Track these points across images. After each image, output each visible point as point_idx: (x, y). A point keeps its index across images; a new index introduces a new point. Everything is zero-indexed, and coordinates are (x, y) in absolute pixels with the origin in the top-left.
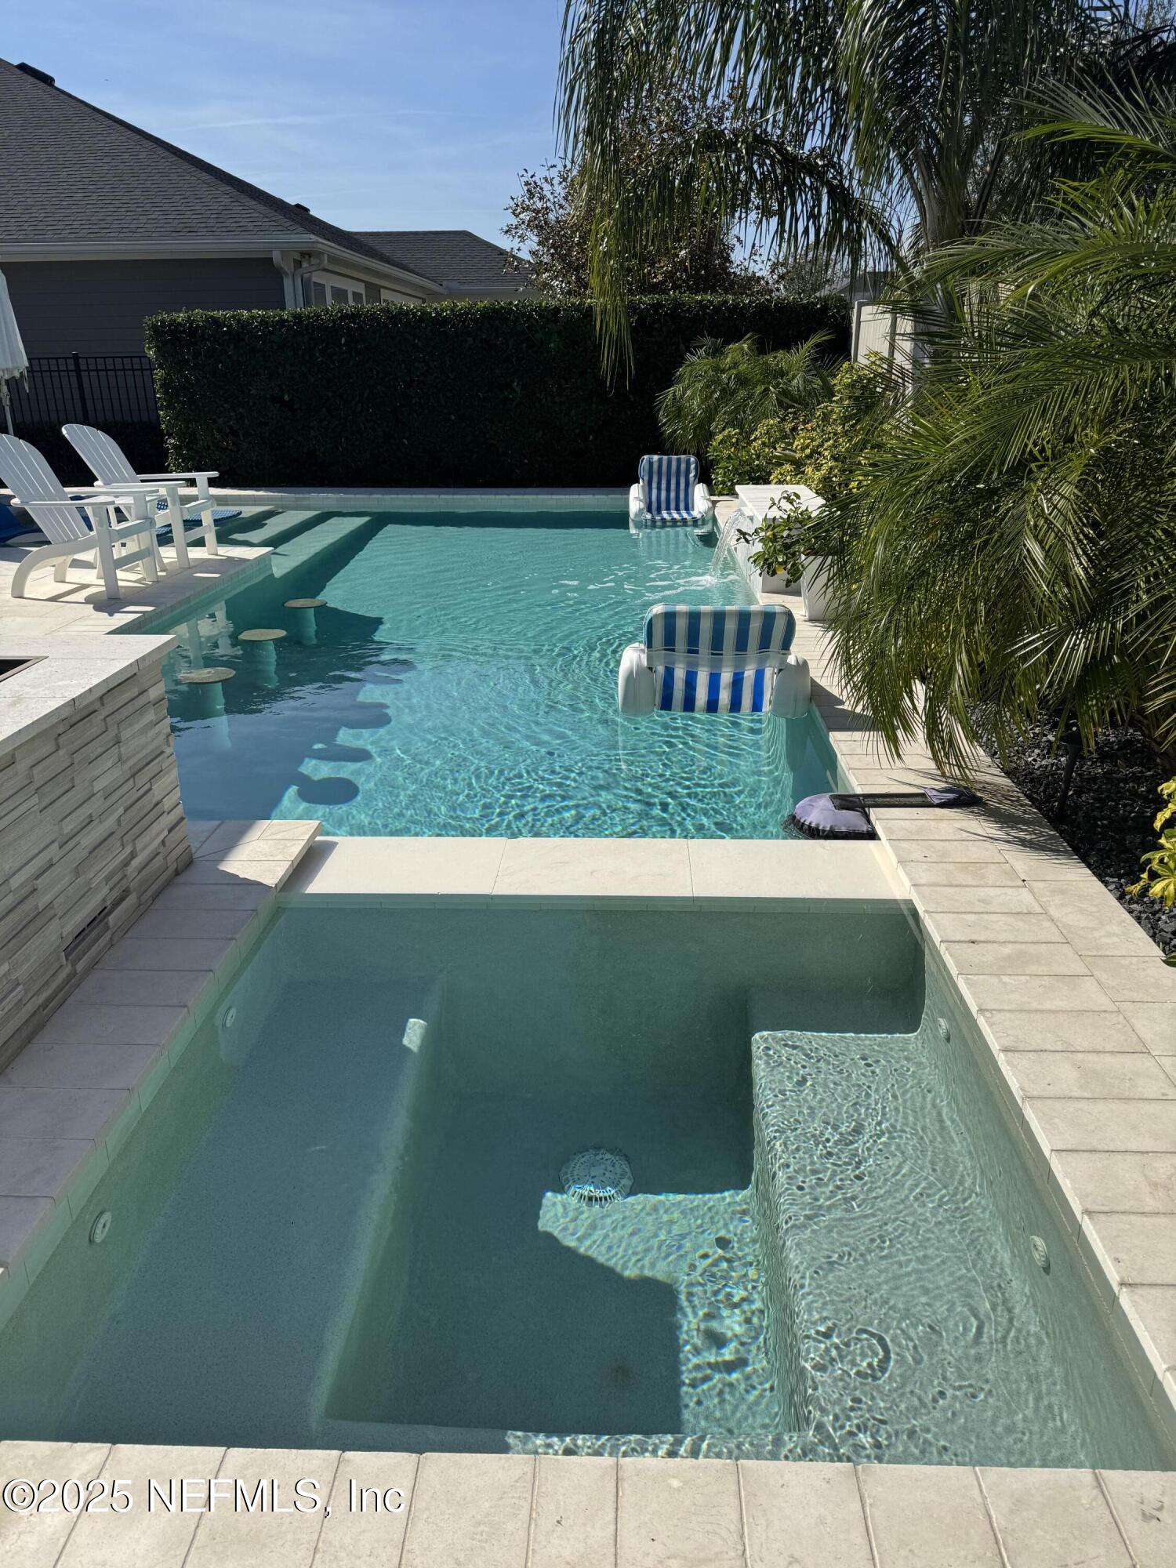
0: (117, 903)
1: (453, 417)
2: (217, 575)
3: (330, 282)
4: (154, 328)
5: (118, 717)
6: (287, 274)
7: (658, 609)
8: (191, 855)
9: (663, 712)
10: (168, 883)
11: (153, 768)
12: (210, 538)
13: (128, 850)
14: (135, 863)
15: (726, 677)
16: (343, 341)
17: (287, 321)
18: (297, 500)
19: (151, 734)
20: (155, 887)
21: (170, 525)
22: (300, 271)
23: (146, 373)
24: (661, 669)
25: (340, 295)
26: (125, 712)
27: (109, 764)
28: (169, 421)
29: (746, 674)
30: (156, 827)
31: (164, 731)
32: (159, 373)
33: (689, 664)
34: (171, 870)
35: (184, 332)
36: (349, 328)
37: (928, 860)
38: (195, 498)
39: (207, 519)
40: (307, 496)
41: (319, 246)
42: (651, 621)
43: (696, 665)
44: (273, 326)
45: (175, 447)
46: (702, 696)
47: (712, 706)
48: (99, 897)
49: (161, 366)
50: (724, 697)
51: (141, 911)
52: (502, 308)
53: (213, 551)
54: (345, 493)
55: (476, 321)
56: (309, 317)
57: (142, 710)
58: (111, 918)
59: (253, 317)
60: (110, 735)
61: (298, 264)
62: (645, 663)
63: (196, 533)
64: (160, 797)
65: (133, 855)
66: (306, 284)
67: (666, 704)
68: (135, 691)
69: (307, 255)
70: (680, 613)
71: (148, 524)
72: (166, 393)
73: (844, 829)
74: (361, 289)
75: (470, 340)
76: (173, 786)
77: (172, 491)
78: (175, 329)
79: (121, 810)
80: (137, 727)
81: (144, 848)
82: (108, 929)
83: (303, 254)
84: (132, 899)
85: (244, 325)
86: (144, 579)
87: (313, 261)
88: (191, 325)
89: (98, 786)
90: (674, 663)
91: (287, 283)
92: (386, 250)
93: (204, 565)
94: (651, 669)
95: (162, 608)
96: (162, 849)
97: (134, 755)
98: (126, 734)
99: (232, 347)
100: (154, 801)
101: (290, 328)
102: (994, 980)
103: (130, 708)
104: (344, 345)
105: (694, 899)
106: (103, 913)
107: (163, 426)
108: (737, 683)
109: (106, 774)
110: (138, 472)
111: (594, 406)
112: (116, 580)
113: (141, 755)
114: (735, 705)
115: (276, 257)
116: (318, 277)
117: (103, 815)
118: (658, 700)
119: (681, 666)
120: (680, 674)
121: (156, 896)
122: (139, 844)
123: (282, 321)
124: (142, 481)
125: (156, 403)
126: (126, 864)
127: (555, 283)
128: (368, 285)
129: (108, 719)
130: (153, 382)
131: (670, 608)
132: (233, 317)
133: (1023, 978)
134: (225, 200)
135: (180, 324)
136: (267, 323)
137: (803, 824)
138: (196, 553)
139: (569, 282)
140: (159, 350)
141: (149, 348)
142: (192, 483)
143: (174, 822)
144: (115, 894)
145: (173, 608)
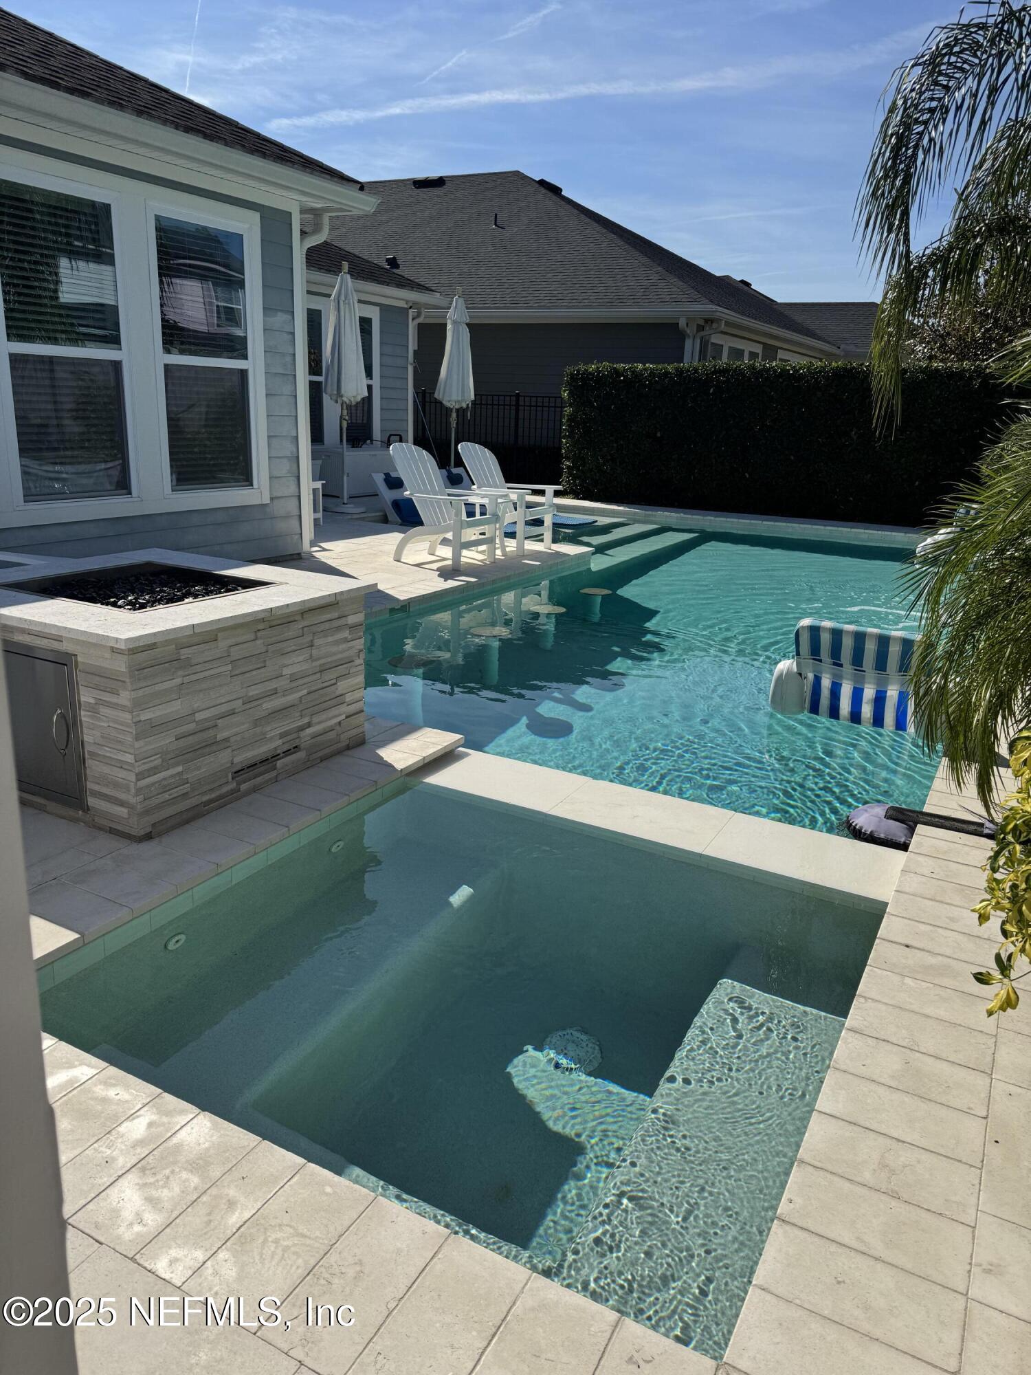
0: (287, 753)
1: (792, 458)
2: (538, 563)
3: (727, 343)
4: (572, 375)
5: (314, 629)
6: (689, 336)
7: (806, 622)
8: (364, 739)
9: (812, 715)
10: (339, 752)
11: (341, 670)
12: (548, 536)
13: (306, 720)
14: (309, 731)
15: (869, 693)
16: (711, 391)
17: (670, 373)
18: (646, 516)
19: (344, 646)
20: (327, 751)
21: (515, 523)
22: (702, 333)
23: (558, 409)
24: (811, 676)
25: (738, 354)
26: (322, 627)
27: (301, 658)
28: (568, 447)
29: (889, 693)
30: (334, 712)
31: (358, 647)
32: (568, 410)
33: (835, 675)
34: (344, 744)
35: (592, 379)
36: (718, 380)
37: (933, 876)
38: (542, 504)
39: (548, 521)
40: (654, 513)
41: (718, 314)
42: (798, 631)
43: (841, 677)
44: (659, 377)
45: (568, 467)
46: (845, 706)
47: (856, 717)
48: (272, 746)
49: (570, 405)
50: (867, 711)
51: (308, 765)
52: (854, 368)
53: (548, 546)
54: (685, 514)
55: (827, 378)
56: (688, 371)
57: (339, 629)
58: (279, 763)
59: (646, 369)
60: (307, 638)
61: (700, 328)
62: (795, 669)
63: (536, 530)
64: (344, 692)
65: (309, 725)
66: (704, 343)
67: (814, 709)
68: (336, 615)
69: (709, 321)
70: (825, 629)
71: (494, 519)
72: (569, 426)
73: (882, 836)
74: (758, 349)
75: (819, 394)
76: (358, 687)
77: (521, 497)
78: (586, 376)
79: (305, 692)
80: (330, 639)
81: (319, 723)
82: (274, 768)
83: (707, 321)
84: (301, 755)
85: (637, 375)
86: (485, 560)
87: (715, 325)
88: (598, 374)
89: (286, 671)
90: (821, 673)
91: (688, 344)
92: (798, 318)
93: (536, 555)
94: (800, 674)
95: (482, 581)
96: (338, 728)
97: (323, 658)
98: (318, 642)
99: (625, 392)
100: (338, 693)
101: (672, 378)
102: (896, 979)
103: (327, 626)
104: (712, 394)
105: (701, 855)
106: (276, 757)
107: (564, 451)
108: (880, 700)
109: (296, 663)
110: (507, 481)
111: (925, 456)
112: (460, 556)
113: (329, 660)
114: (878, 720)
115: (682, 323)
116: (716, 339)
117: (286, 692)
118: (807, 704)
119: (828, 676)
120: (826, 683)
121: (322, 759)
122: (315, 719)
123: (667, 373)
124: (508, 488)
125: (561, 433)
126: (302, 729)
127: (919, 348)
128: (766, 346)
129: (305, 629)
130: (562, 416)
131: (817, 623)
132: (630, 369)
133: (925, 985)
134: (654, 278)
135: (590, 373)
136: (654, 374)
137: (851, 824)
138: (531, 546)
139: (932, 349)
140: (571, 394)
141: (565, 391)
142: (542, 493)
143: (352, 713)
144: (285, 748)
145: (494, 582)
